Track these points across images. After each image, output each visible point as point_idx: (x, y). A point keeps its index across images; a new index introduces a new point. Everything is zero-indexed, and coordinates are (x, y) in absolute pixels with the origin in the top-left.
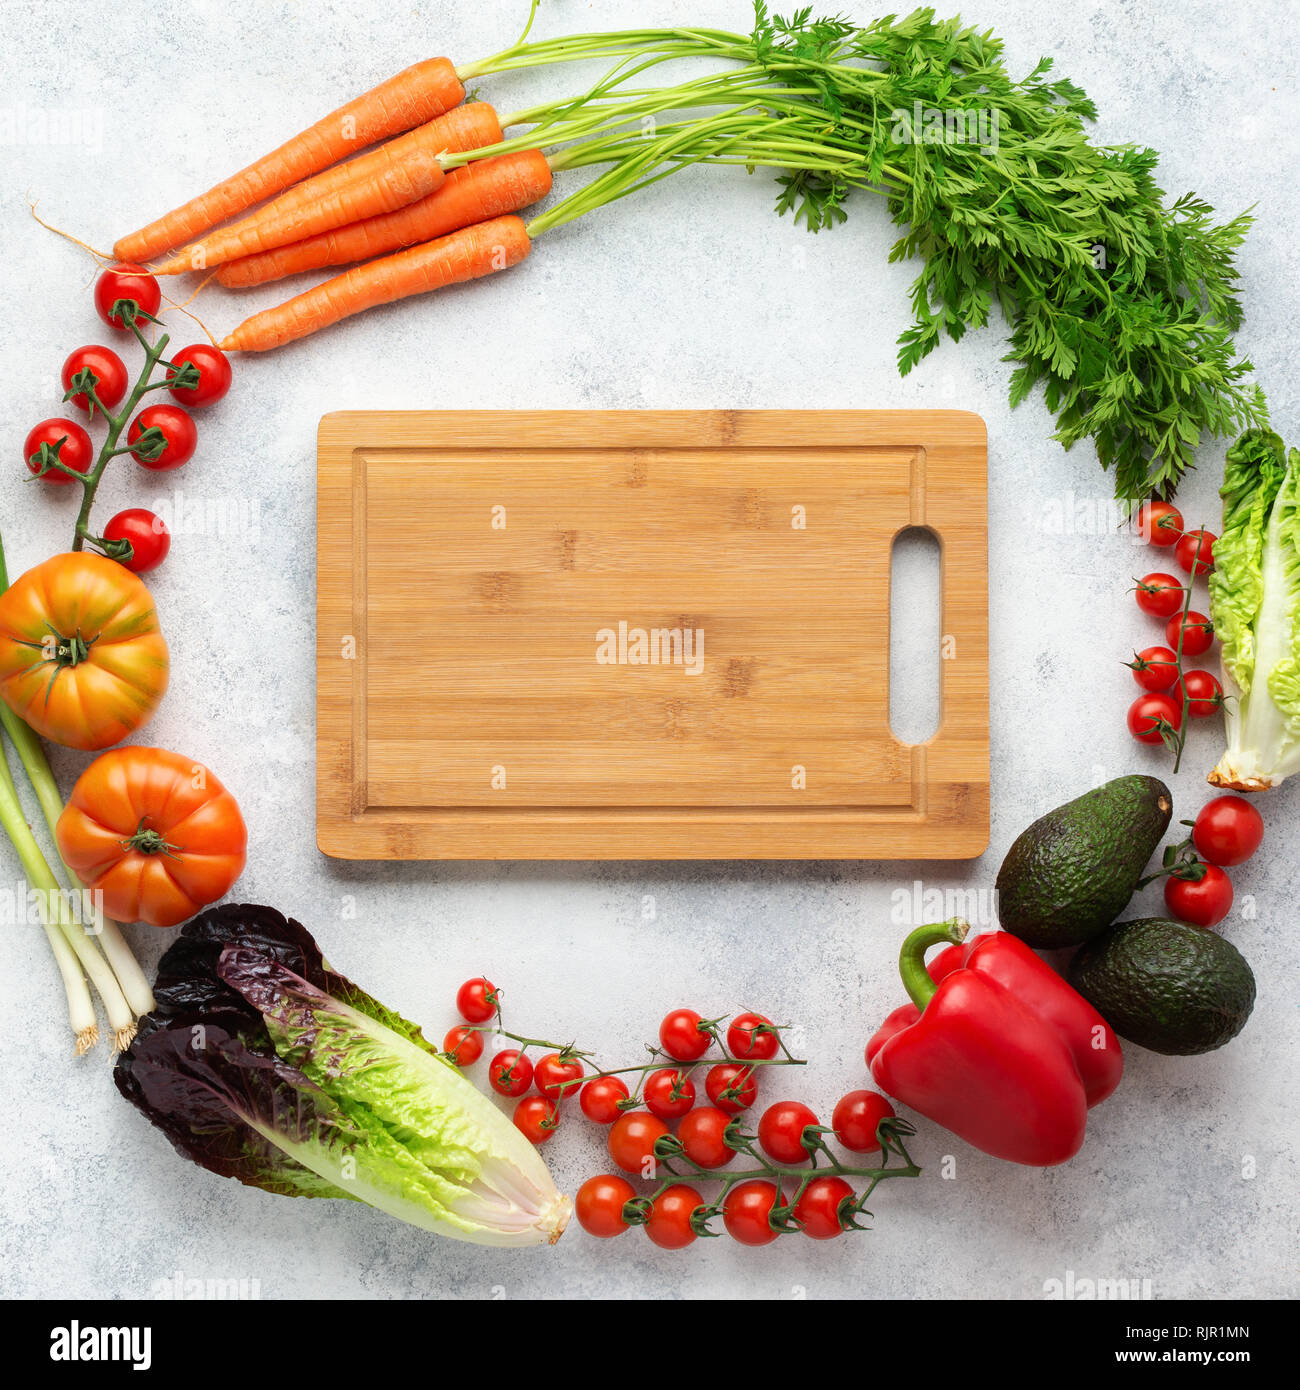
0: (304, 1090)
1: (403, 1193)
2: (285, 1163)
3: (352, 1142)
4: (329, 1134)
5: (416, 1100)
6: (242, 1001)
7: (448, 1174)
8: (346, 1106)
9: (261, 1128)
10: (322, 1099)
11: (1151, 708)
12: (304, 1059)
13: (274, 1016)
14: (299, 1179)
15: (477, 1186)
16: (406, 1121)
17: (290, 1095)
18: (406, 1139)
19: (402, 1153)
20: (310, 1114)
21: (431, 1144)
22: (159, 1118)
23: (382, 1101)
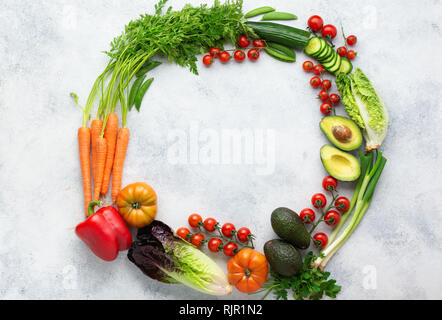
0: (172, 260)
1: (194, 284)
2: (167, 276)
3: (183, 272)
4: (178, 270)
5: (197, 263)
6: (157, 240)
7: (205, 279)
8: (182, 264)
9: (162, 269)
10: (176, 262)
11: (325, 106)
12: (172, 253)
13: (165, 244)
14: (170, 280)
15: (211, 282)
16: (195, 268)
17: (169, 261)
18: (195, 271)
19: (194, 275)
20: (173, 266)
21: (201, 273)
22: (139, 266)
23: (190, 262)
